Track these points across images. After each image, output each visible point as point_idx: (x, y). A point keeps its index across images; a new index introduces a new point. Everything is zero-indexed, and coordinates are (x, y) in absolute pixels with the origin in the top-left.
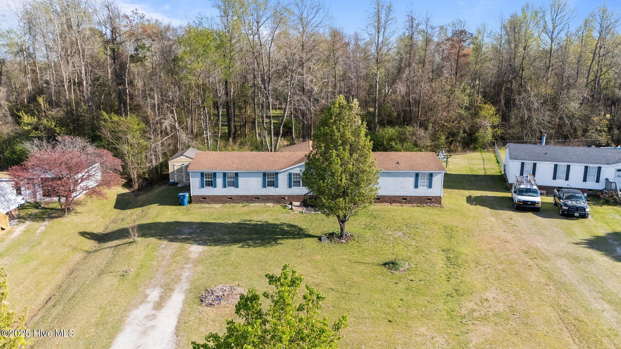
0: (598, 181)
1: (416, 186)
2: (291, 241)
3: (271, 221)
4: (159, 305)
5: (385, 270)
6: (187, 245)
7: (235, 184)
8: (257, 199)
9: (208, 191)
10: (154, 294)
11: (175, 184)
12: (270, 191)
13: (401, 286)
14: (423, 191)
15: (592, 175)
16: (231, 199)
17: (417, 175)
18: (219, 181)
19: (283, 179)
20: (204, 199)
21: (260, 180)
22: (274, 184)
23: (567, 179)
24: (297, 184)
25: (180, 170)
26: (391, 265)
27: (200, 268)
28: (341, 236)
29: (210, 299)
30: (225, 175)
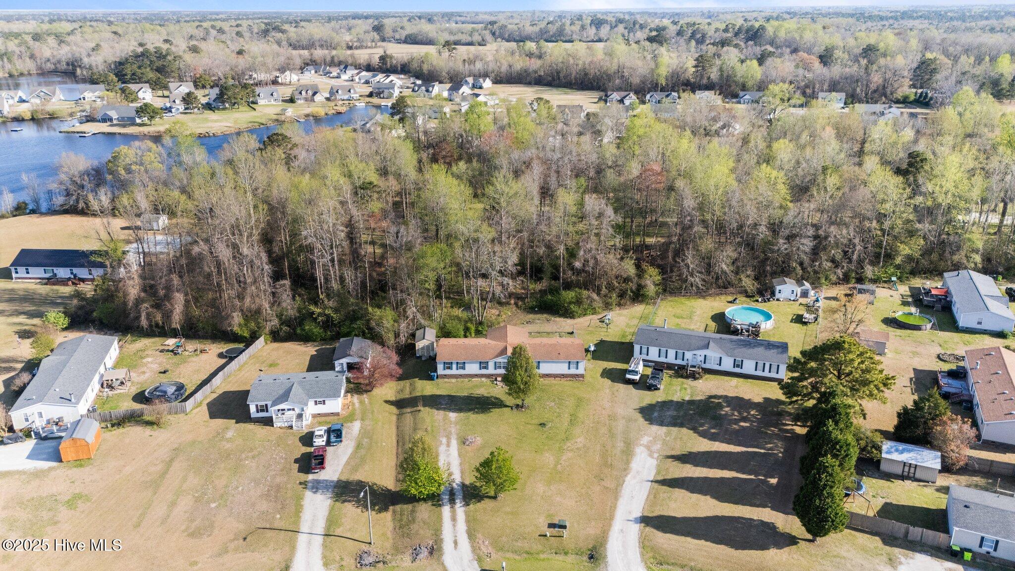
0: (683, 360)
1: (569, 368)
2: (497, 410)
3: (486, 395)
4: (448, 445)
5: (540, 427)
6: (447, 413)
7: (464, 368)
8: (476, 376)
9: (448, 372)
10: (444, 440)
11: (420, 357)
12: (484, 372)
13: (545, 436)
14: (573, 371)
15: (680, 356)
16: (461, 376)
17: (569, 362)
18: (454, 366)
19: (491, 365)
20: (445, 376)
21: (478, 365)
22: (486, 368)
23: (666, 357)
24: (500, 367)
25: (423, 348)
26: (543, 425)
27: (458, 427)
28: (522, 407)
29: (467, 443)
30: (457, 363)
